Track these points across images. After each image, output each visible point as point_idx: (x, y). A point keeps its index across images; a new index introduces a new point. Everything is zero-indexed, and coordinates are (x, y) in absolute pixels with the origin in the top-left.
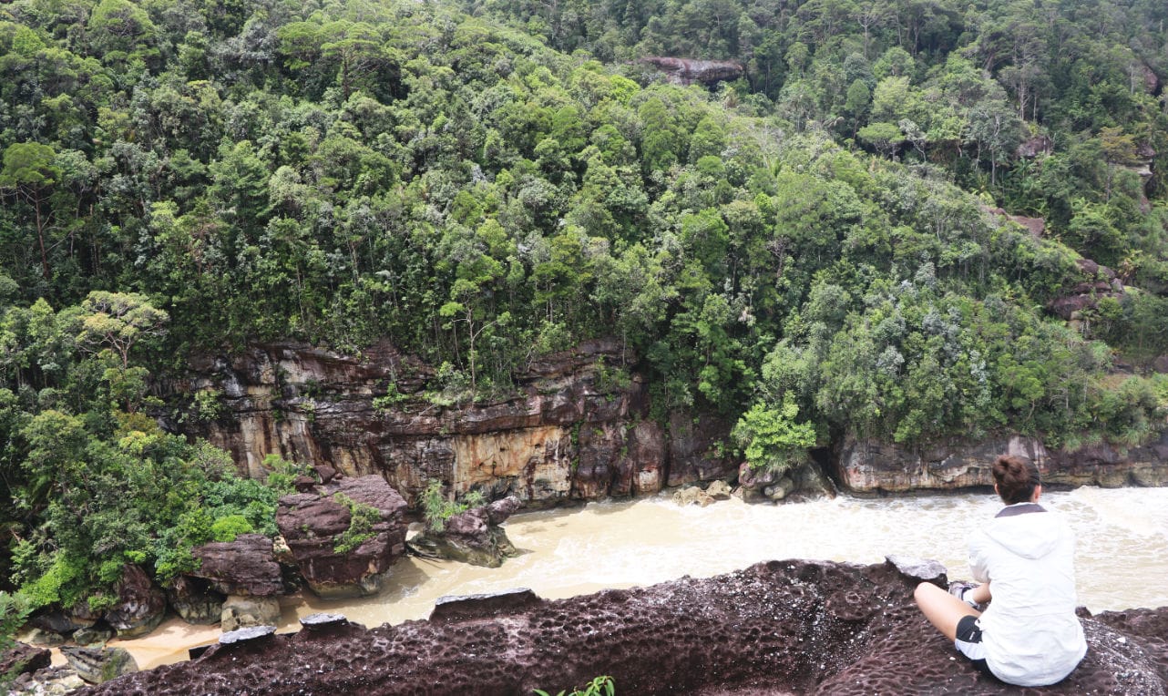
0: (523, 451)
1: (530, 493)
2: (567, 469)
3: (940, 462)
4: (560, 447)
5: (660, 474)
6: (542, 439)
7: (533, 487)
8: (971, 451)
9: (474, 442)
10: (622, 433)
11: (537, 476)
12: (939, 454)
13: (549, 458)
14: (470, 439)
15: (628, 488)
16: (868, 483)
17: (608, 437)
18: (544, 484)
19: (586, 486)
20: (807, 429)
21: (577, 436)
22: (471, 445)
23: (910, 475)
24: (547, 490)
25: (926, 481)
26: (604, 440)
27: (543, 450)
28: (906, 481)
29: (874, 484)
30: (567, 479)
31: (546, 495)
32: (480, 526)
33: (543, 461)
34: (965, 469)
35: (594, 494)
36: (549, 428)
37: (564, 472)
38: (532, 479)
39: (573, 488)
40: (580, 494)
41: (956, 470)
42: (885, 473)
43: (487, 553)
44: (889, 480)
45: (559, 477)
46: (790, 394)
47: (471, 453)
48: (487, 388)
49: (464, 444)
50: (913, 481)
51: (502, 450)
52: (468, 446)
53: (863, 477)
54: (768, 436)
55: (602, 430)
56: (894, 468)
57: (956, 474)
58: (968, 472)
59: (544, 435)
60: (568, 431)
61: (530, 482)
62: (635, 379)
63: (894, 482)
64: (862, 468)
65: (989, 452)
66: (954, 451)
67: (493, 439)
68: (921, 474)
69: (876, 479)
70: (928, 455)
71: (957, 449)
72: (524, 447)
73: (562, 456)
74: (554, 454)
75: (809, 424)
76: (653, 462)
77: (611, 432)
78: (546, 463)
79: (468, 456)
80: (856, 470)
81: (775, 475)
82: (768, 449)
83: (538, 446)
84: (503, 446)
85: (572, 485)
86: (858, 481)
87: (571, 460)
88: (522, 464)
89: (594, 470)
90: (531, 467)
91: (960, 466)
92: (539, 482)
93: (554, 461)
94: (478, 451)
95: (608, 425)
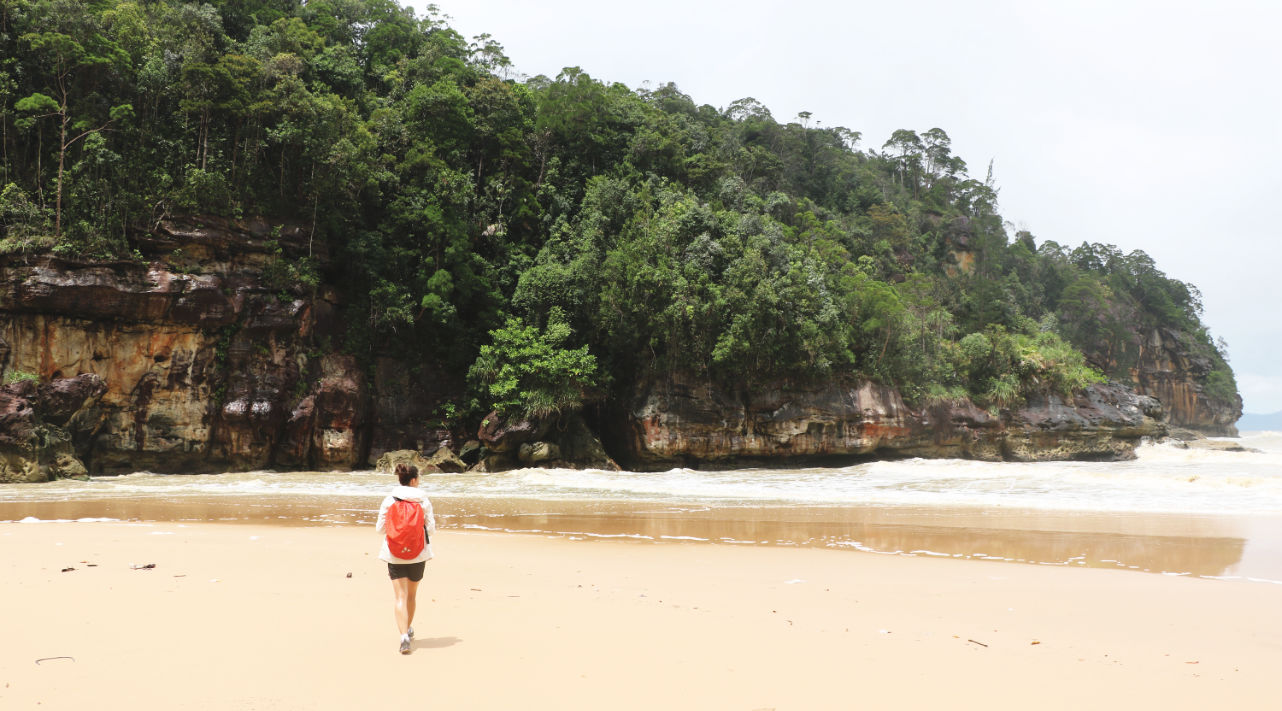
0: (132, 362)
1: (139, 438)
2: (205, 403)
3: (771, 412)
4: (195, 361)
5: (355, 438)
6: (167, 348)
7: (145, 428)
8: (812, 397)
9: (48, 332)
10: (299, 361)
11: (154, 409)
12: (772, 399)
13: (176, 378)
14: (41, 323)
15: (304, 451)
16: (672, 443)
17: (277, 359)
18: (164, 425)
19: (234, 436)
20: (585, 356)
21: (226, 350)
22: (41, 336)
23: (729, 433)
24: (168, 439)
25: (754, 444)
26: (271, 363)
27: (167, 364)
28: (725, 442)
29: (681, 444)
30: (205, 420)
31: (165, 444)
32: (21, 408)
33: (165, 382)
34: (804, 427)
35: (247, 450)
36: (182, 330)
37: (199, 408)
38: (144, 414)
39: (213, 440)
40: (224, 452)
41: (793, 425)
42: (698, 427)
43: (27, 455)
44: (701, 439)
45: (190, 415)
46: (557, 310)
47: (41, 349)
48: (80, 235)
49: (30, 335)
50: (735, 442)
51: (97, 357)
52: (36, 337)
53: (665, 432)
54: (524, 359)
55: (268, 347)
56: (709, 419)
57: (792, 431)
58: (808, 432)
59: (172, 341)
60: (212, 340)
61: (140, 418)
62: (326, 297)
63: (709, 441)
64: (664, 417)
65: (835, 401)
66: (789, 399)
67: (82, 334)
68: (744, 433)
69: (684, 437)
70: (755, 401)
71: (793, 395)
72: (134, 358)
73: (198, 379)
74: (185, 373)
75: (586, 348)
76: (346, 413)
77: (283, 352)
78: (170, 388)
79: (34, 354)
80: (655, 421)
81: (534, 421)
82: (527, 381)
83: (159, 359)
84: (100, 349)
85: (212, 433)
86: (657, 441)
87: (214, 389)
88: (128, 384)
89: (249, 407)
90: (144, 389)
91: (798, 420)
92: (157, 421)
93: (184, 386)
94: (54, 349)
95: (278, 341)
